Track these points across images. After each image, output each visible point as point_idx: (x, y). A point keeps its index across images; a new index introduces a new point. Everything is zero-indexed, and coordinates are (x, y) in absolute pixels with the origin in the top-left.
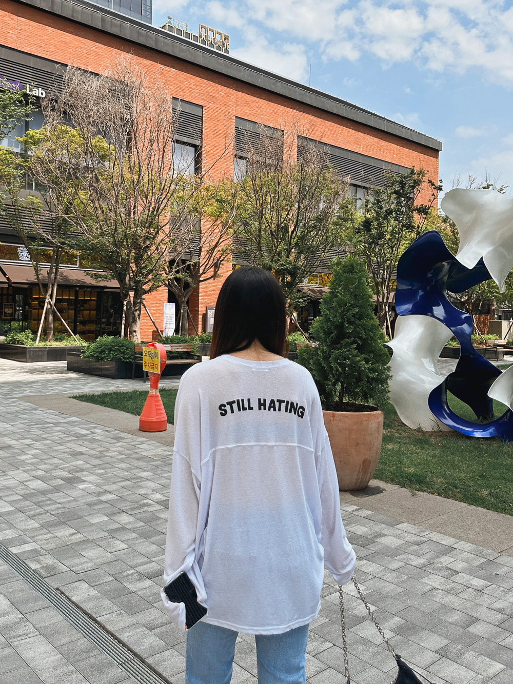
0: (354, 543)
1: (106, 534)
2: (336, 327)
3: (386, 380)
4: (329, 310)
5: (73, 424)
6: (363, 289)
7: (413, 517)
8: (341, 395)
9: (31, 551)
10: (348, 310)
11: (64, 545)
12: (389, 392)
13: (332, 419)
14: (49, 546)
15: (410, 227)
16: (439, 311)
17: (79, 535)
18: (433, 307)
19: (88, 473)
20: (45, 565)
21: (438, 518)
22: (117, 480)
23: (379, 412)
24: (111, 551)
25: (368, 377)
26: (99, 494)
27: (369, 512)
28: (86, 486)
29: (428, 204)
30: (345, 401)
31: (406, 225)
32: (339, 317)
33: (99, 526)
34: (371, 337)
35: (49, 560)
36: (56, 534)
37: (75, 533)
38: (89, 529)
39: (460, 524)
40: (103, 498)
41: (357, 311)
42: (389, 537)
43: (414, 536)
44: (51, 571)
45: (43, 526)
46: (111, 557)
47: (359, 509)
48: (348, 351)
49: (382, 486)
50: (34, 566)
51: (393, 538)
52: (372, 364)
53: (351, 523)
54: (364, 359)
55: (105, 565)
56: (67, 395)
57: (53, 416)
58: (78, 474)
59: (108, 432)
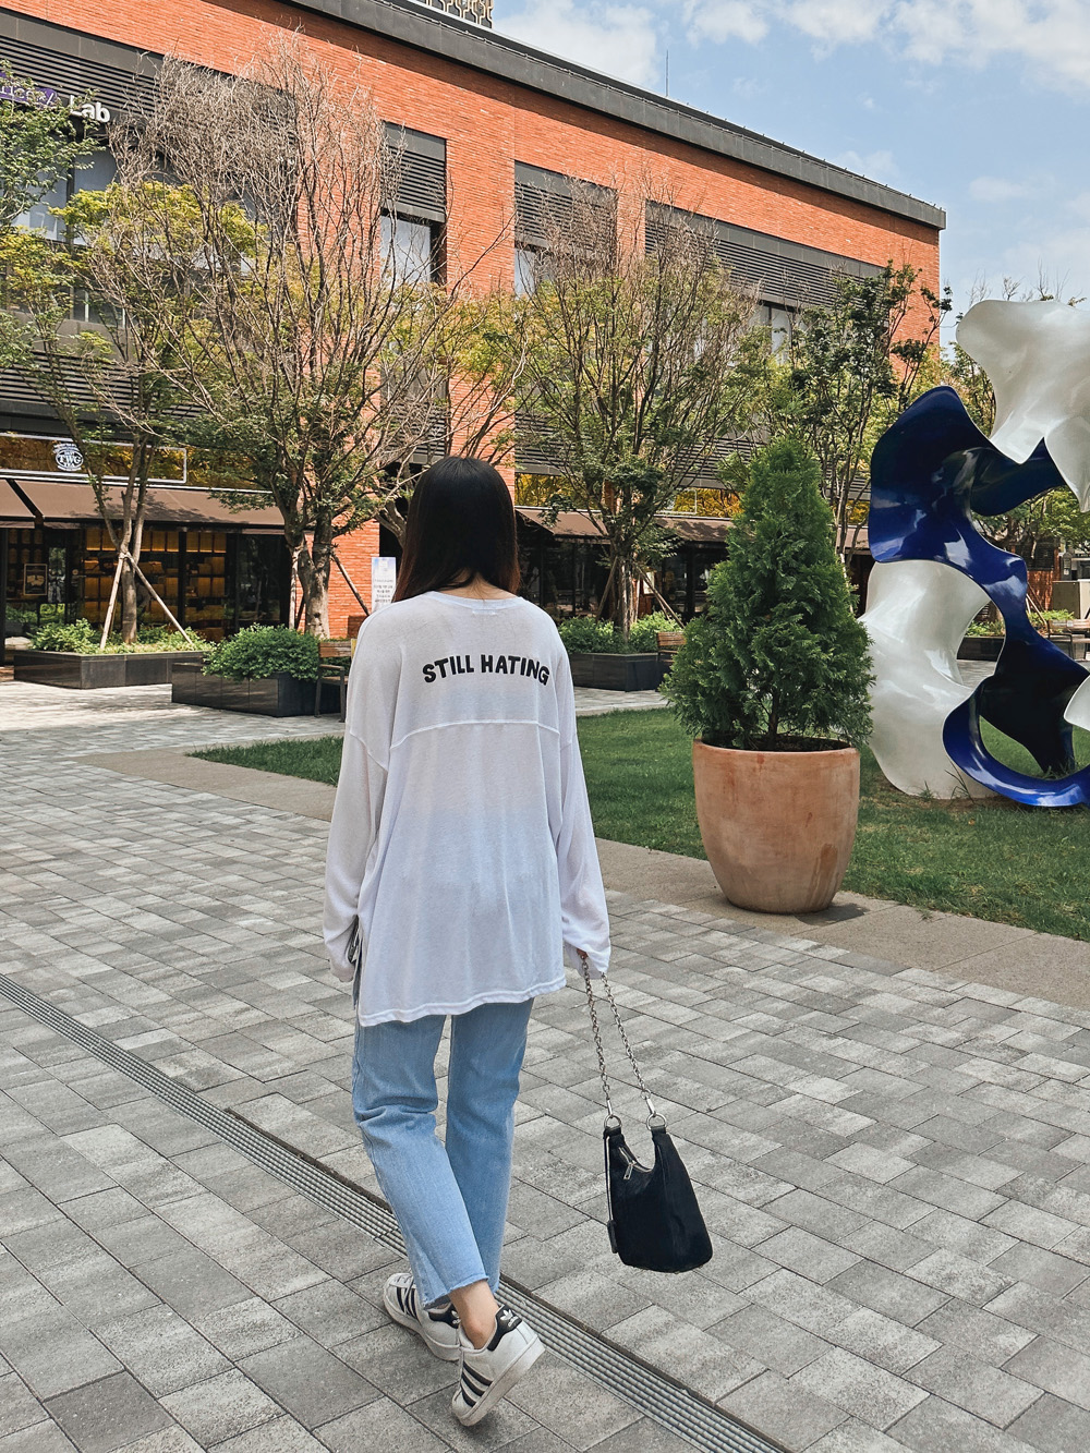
0: (816, 1007)
1: (311, 1008)
2: (762, 580)
3: (864, 684)
4: (744, 545)
5: (204, 806)
6: (812, 500)
7: (929, 957)
8: (774, 719)
9: (161, 1045)
10: (784, 546)
11: (226, 1031)
12: (870, 708)
13: (757, 766)
14: (196, 1035)
15: (887, 388)
16: (958, 550)
17: (254, 1013)
18: (946, 544)
19: (252, 897)
20: (193, 1069)
21: (979, 957)
23: (852, 751)
24: (325, 1038)
25: (828, 680)
26: (284, 935)
27: (840, 952)
28: (253, 921)
29: (923, 338)
30: (780, 730)
31: (878, 382)
32: (766, 559)
33: (294, 994)
34: (831, 598)
35: (201, 1060)
36: (208, 1012)
37: (247, 1009)
38: (273, 1000)
39: (1023, 967)
40: (294, 942)
41: (801, 546)
42: (886, 995)
43: (934, 991)
44: (211, 1080)
45: (177, 999)
46: (328, 1050)
47: (819, 946)
48: (786, 627)
49: (859, 904)
50: (172, 1071)
51: (893, 997)
52: (835, 653)
53: (806, 973)
54: (819, 644)
55: (318, 1064)
56: (181, 752)
57: (159, 793)
58: (231, 901)
59: (282, 819)
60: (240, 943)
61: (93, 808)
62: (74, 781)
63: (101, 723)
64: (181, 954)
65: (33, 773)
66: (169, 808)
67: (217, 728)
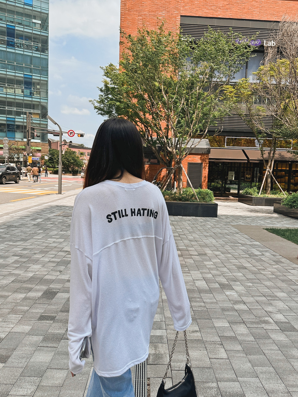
5: (254, 246)
19: (239, 283)
22: (256, 295)
26: (236, 302)
40: (237, 307)
56: (262, 227)
57: (245, 239)
58: (232, 283)
59: (274, 256)
60: (220, 301)
61: (223, 241)
62: (225, 232)
63: (249, 216)
64: (198, 299)
65: (218, 228)
66: (243, 245)
67: (280, 222)
